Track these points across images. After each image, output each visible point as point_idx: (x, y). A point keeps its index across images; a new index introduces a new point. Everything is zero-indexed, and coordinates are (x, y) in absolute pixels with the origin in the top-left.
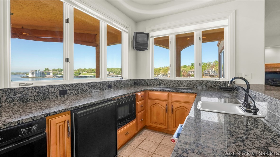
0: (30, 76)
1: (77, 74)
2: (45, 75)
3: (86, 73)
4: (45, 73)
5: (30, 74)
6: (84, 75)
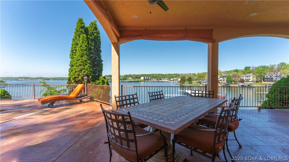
1: (124, 79)
3: (131, 78)
6: (130, 80)
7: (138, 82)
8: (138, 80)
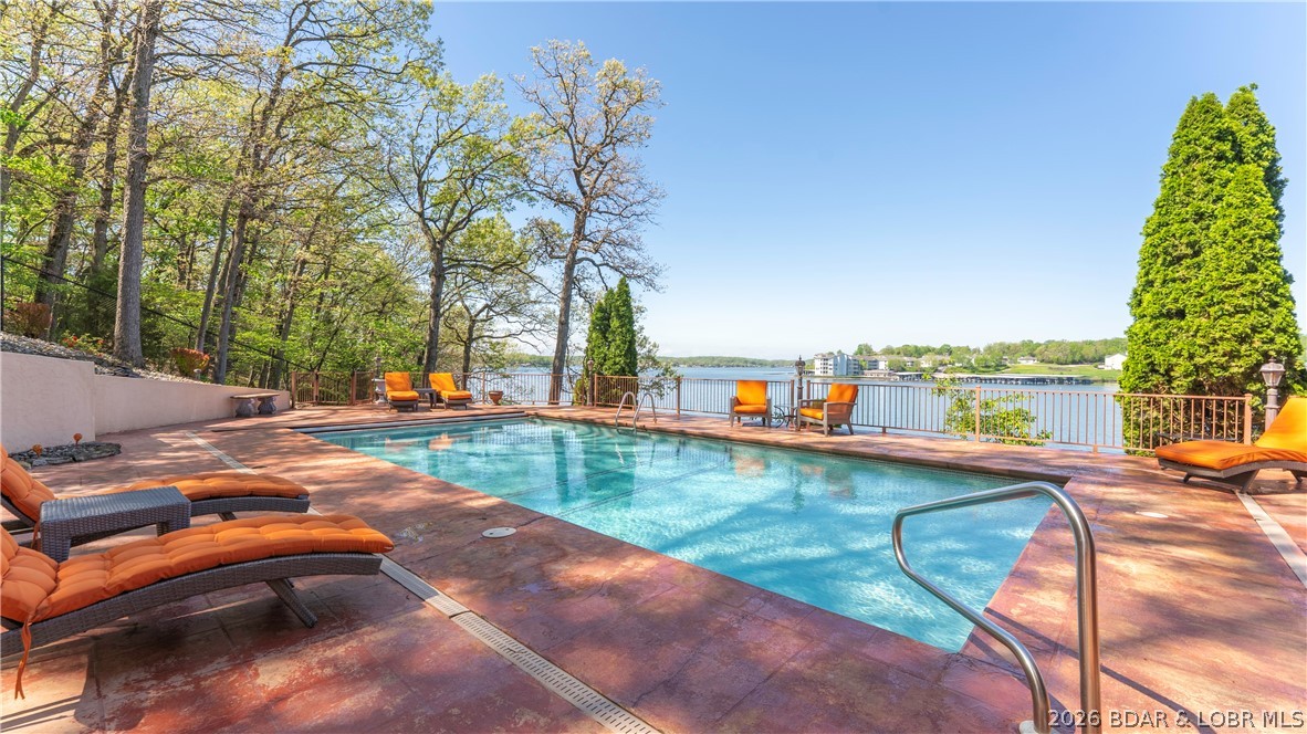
0: (817, 373)
1: (987, 367)
2: (861, 368)
3: (1031, 363)
4: (863, 364)
5: (818, 364)
6: (1026, 371)
7: (1086, 382)
8: (1087, 374)
